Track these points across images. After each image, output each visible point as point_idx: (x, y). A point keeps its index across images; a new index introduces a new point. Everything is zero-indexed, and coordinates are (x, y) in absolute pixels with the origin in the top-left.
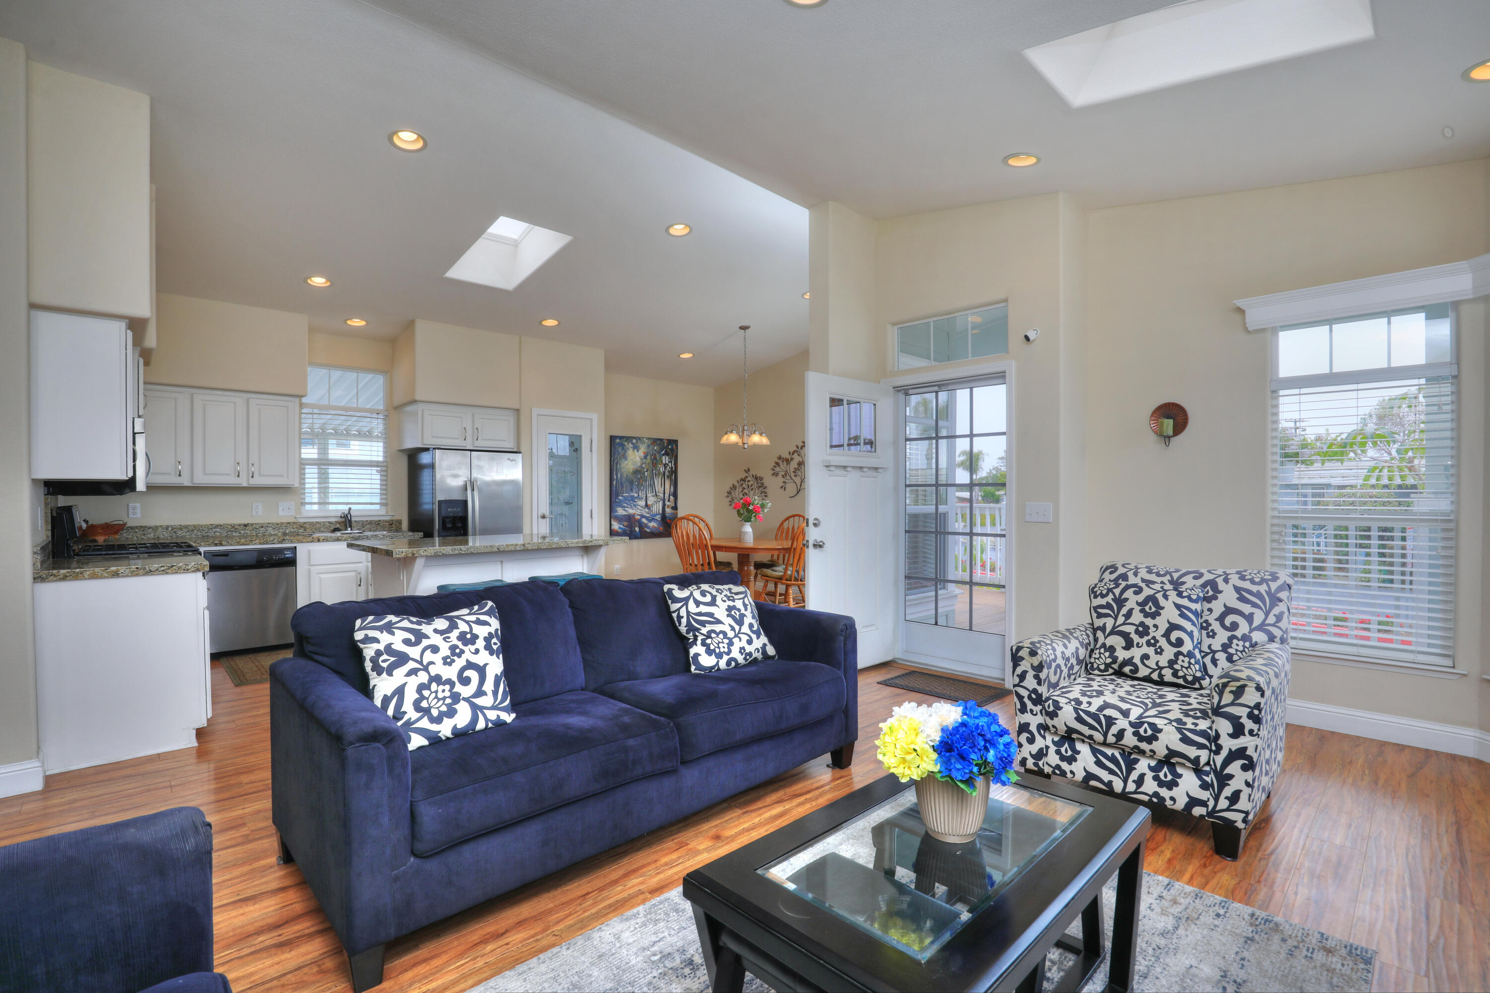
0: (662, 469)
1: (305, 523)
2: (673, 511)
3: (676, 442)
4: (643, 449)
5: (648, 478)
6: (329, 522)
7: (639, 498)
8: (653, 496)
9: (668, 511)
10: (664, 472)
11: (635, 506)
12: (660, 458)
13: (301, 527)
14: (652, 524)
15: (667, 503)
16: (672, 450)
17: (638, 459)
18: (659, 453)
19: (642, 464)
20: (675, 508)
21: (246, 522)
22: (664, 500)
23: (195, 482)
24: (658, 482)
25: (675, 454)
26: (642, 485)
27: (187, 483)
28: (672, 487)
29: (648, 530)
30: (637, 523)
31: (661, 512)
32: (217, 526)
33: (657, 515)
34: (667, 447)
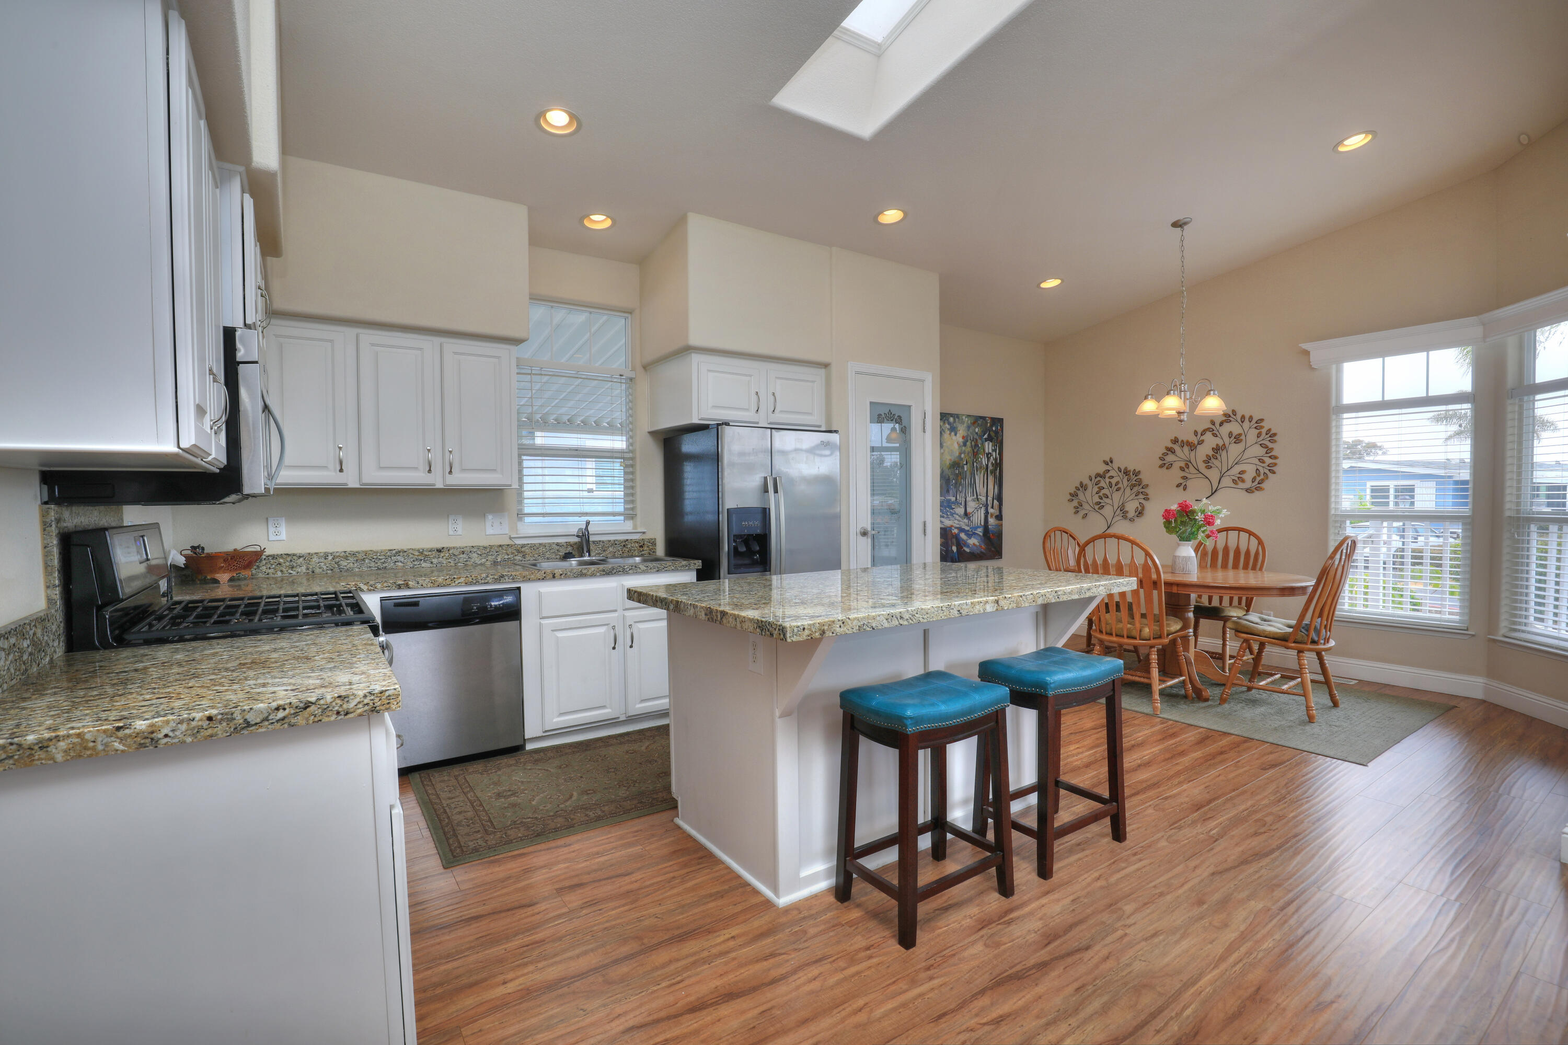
0: (984, 461)
1: (523, 546)
2: (997, 522)
3: (1000, 421)
4: (962, 431)
5: (968, 474)
6: (558, 544)
7: (957, 503)
8: (973, 500)
9: (992, 521)
10: (987, 466)
11: (952, 514)
12: (982, 444)
13: (519, 551)
14: (973, 541)
15: (991, 511)
16: (996, 432)
17: (956, 446)
18: (981, 437)
19: (960, 454)
20: (999, 517)
21: (439, 546)
22: (986, 506)
23: (364, 481)
24: (979, 478)
25: (1000, 438)
26: (960, 484)
27: (353, 484)
28: (996, 487)
29: (968, 550)
30: (954, 540)
31: (983, 524)
32: (398, 553)
33: (978, 527)
34: (990, 430)
